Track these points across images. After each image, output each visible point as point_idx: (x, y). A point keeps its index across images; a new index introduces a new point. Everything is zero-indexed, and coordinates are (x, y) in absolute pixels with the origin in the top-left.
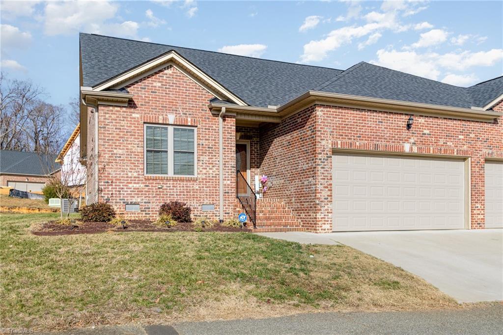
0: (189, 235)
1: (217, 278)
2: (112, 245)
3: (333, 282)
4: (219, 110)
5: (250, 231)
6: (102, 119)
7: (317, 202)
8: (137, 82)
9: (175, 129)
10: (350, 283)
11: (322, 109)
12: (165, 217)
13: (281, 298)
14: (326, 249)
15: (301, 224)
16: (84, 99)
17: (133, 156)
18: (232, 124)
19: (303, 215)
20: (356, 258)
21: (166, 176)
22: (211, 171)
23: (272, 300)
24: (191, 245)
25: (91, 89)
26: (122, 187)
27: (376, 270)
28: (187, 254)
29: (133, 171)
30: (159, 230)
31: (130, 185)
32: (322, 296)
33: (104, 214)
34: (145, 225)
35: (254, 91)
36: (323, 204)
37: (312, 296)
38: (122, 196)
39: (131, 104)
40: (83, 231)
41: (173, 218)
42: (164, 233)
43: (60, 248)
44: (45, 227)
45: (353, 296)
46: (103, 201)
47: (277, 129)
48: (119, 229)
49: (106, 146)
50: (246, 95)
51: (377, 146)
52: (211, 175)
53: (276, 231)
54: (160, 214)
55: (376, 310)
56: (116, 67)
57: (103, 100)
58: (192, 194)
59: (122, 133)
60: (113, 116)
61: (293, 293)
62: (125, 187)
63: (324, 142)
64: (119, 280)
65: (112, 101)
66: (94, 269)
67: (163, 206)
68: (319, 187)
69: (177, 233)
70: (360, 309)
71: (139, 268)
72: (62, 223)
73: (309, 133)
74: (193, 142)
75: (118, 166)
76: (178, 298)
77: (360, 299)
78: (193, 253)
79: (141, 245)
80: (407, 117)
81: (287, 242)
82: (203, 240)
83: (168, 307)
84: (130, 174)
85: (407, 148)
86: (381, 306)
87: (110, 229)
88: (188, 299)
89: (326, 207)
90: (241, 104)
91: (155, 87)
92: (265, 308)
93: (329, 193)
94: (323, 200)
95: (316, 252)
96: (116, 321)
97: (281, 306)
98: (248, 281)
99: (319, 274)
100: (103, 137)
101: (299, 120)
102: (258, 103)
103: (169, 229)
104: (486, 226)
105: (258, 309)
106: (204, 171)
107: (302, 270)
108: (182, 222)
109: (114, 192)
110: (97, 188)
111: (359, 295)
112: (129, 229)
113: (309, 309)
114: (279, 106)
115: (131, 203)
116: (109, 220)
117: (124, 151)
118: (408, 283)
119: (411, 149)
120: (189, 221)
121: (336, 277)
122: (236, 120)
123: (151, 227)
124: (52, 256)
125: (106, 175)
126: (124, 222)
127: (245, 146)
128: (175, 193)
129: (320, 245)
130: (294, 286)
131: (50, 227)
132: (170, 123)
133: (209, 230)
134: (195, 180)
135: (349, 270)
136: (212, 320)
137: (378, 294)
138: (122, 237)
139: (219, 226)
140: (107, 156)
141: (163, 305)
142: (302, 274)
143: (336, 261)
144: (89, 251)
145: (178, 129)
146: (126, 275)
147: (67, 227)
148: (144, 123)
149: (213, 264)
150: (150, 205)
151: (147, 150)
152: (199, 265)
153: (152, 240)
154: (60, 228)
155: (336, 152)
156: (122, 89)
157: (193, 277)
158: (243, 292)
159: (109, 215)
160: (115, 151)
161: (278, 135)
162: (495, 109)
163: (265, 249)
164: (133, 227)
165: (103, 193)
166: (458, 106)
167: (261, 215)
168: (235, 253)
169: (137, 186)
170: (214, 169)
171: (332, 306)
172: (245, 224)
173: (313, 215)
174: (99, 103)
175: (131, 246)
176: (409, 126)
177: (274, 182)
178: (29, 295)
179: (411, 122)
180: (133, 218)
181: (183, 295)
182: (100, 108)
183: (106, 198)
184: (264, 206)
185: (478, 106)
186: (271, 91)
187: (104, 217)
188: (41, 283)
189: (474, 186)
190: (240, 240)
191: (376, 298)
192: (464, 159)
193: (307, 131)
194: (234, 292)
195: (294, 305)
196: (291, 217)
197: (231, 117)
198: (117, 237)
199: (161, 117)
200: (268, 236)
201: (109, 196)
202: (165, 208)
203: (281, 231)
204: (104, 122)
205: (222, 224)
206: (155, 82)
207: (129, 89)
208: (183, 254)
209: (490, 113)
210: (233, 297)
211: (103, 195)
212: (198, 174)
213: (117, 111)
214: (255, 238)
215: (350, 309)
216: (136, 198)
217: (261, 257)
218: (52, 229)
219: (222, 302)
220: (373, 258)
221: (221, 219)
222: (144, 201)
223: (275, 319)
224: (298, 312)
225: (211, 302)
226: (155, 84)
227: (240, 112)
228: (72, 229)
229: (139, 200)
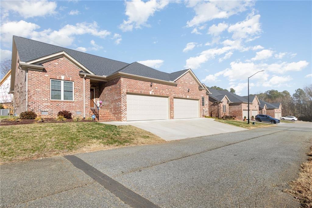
0: (72, 124)
1: (87, 138)
2: (39, 129)
3: (129, 137)
4: (84, 76)
5: (97, 121)
6: (30, 76)
7: (121, 111)
8: (47, 62)
9: (64, 82)
10: (134, 137)
11: (123, 78)
12: (61, 117)
13: (112, 143)
14: (125, 127)
15: (116, 118)
16: (21, 67)
17: (45, 92)
18: (88, 81)
19: (116, 115)
20: (135, 129)
21: (60, 100)
22: (80, 99)
23: (109, 144)
24: (74, 127)
25: (25, 63)
26: (39, 104)
27: (142, 133)
28: (73, 130)
29: (45, 98)
30: (59, 122)
31: (44, 104)
32: (125, 142)
33: (32, 116)
34: (51, 120)
35: (97, 69)
36: (123, 111)
37: (122, 142)
38: (39, 108)
39: (44, 70)
40: (22, 123)
41: (64, 117)
42: (61, 123)
43: (13, 130)
44: (2, 122)
45: (135, 141)
46: (30, 110)
47: (106, 84)
48: (40, 122)
49: (32, 87)
50: (94, 70)
51: (141, 92)
52: (80, 100)
53: (106, 121)
54: (58, 116)
55: (142, 145)
56: (35, 54)
57: (30, 68)
58: (72, 107)
59: (40, 82)
60: (35, 75)
61: (115, 141)
62: (41, 105)
63: (123, 90)
64: (46, 141)
65: (35, 69)
66: (34, 138)
67: (59, 112)
68: (122, 105)
69: (67, 123)
70: (138, 145)
71: (54, 137)
72: (11, 120)
73: (118, 86)
74: (72, 87)
75: (38, 96)
76: (73, 146)
77: (137, 142)
78: (75, 130)
79: (53, 128)
80: (151, 83)
81: (111, 125)
82: (78, 125)
83: (70, 149)
84: (43, 99)
85: (151, 93)
86: (144, 144)
87: (35, 122)
88: (77, 146)
89: (125, 113)
90: (92, 74)
91: (55, 64)
92: (107, 147)
93: (125, 108)
94: (123, 110)
95: (122, 128)
96: (50, 156)
97: (112, 146)
98: (99, 139)
99: (124, 135)
100: (30, 84)
101: (115, 82)
102: (99, 74)
103: (63, 121)
104: (174, 118)
105: (104, 147)
106: (77, 99)
107: (118, 134)
108: (68, 118)
109: (36, 107)
110: (27, 104)
111: (137, 141)
112: (44, 122)
113: (121, 146)
114: (107, 76)
115: (44, 111)
116: (34, 118)
117: (41, 90)
118: (152, 136)
119: (152, 93)
120: (71, 118)
121: (129, 136)
122: (90, 80)
123: (55, 121)
124: (11, 134)
125: (32, 99)
126: (42, 119)
127: (93, 89)
128: (64, 107)
129: (123, 126)
130: (116, 139)
131: (5, 122)
132: (62, 79)
133: (80, 122)
134: (73, 102)
135: (133, 133)
136: (88, 152)
137: (143, 140)
138: (42, 125)
139: (84, 120)
140: (32, 91)
141: (68, 149)
142: (118, 135)
143: (129, 130)
144: (29, 131)
145: (66, 82)
146: (49, 139)
147: (14, 122)
148: (50, 79)
149: (85, 134)
150: (53, 112)
151: (52, 90)
152: (79, 134)
153: (56, 126)
154: (10, 122)
155: (128, 93)
156: (40, 64)
157: (78, 138)
158: (98, 142)
159: (34, 116)
160: (36, 90)
161: (106, 86)
162: (176, 82)
163: (103, 128)
164: (46, 121)
165: (30, 107)
166: (165, 80)
167: (100, 115)
168: (93, 129)
169: (47, 104)
170: (81, 98)
171: (129, 145)
172: (94, 119)
173: (120, 115)
174: (28, 69)
175: (48, 128)
176: (151, 86)
177: (105, 103)
178: (6, 150)
179: (152, 84)
180: (45, 118)
181: (75, 145)
182: (29, 71)
183: (32, 109)
184: (101, 112)
185: (171, 81)
186: (103, 70)
187: (32, 117)
188: (10, 145)
189: (171, 106)
190: (93, 125)
191: (142, 141)
192: (168, 97)
193: (117, 85)
194: (95, 143)
195: (116, 145)
196: (112, 116)
197: (88, 78)
198: (41, 125)
199: (58, 77)
200: (104, 123)
201: (33, 108)
202: (60, 113)
203: (108, 121)
204: (31, 77)
205: (85, 119)
206: (56, 63)
207: (43, 64)
208: (71, 131)
209: (175, 83)
210: (95, 144)
211: (30, 108)
212: (74, 100)
213: (37, 73)
214: (99, 124)
215: (134, 145)
216: (46, 109)
217: (102, 131)
218: (6, 123)
219: (91, 146)
220: (141, 129)
221: (84, 117)
222: (50, 110)
223: (111, 150)
224: (118, 147)
225: (87, 146)
226: (55, 63)
227: (91, 77)
228: (16, 123)
229: (48, 110)
